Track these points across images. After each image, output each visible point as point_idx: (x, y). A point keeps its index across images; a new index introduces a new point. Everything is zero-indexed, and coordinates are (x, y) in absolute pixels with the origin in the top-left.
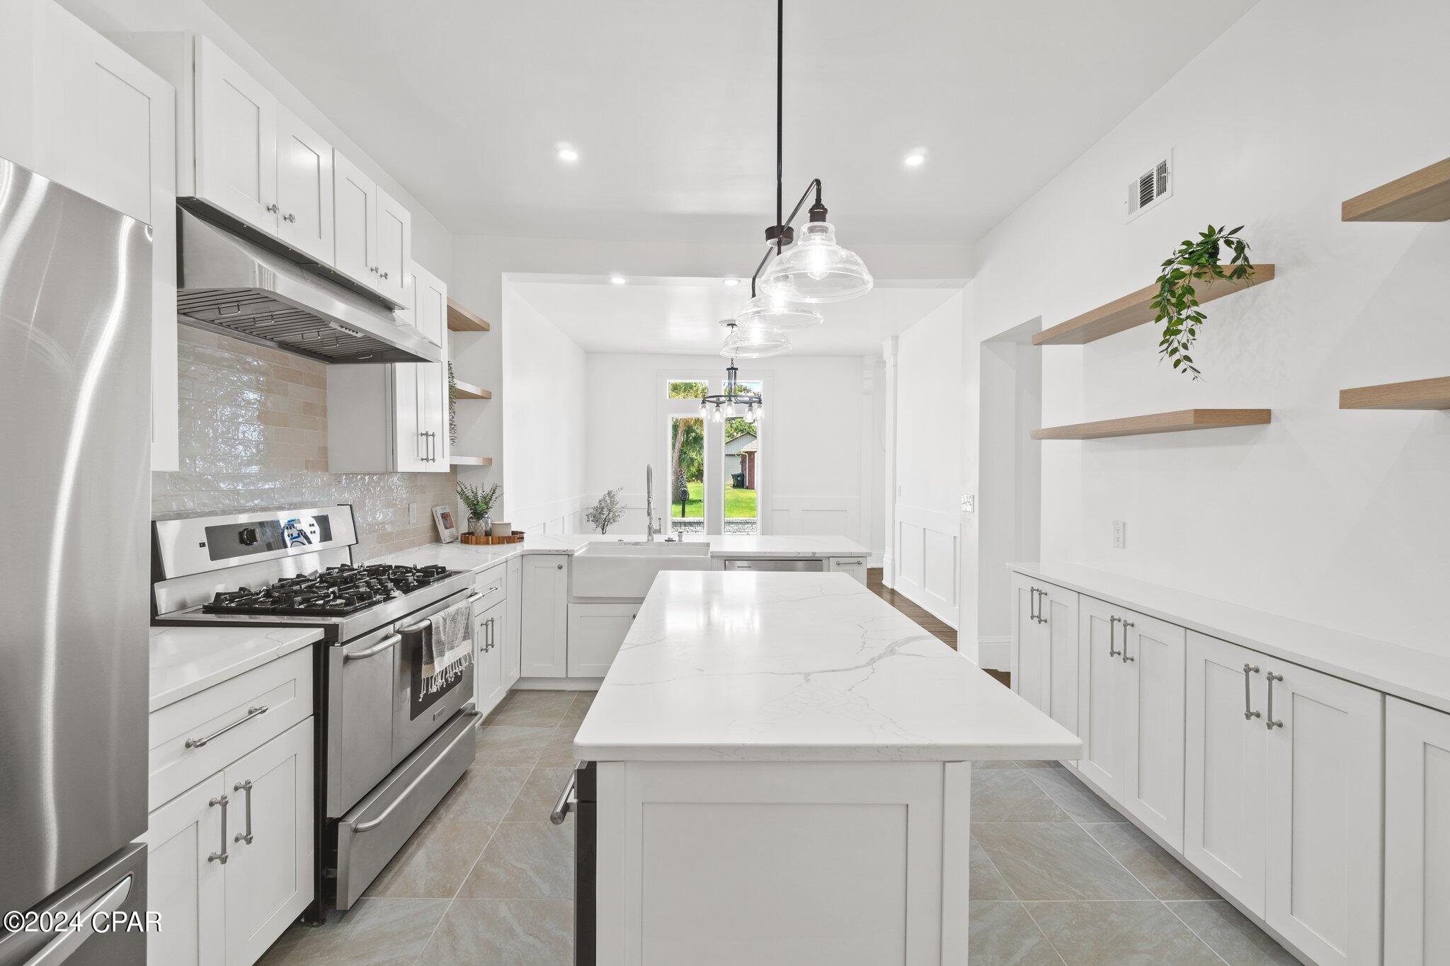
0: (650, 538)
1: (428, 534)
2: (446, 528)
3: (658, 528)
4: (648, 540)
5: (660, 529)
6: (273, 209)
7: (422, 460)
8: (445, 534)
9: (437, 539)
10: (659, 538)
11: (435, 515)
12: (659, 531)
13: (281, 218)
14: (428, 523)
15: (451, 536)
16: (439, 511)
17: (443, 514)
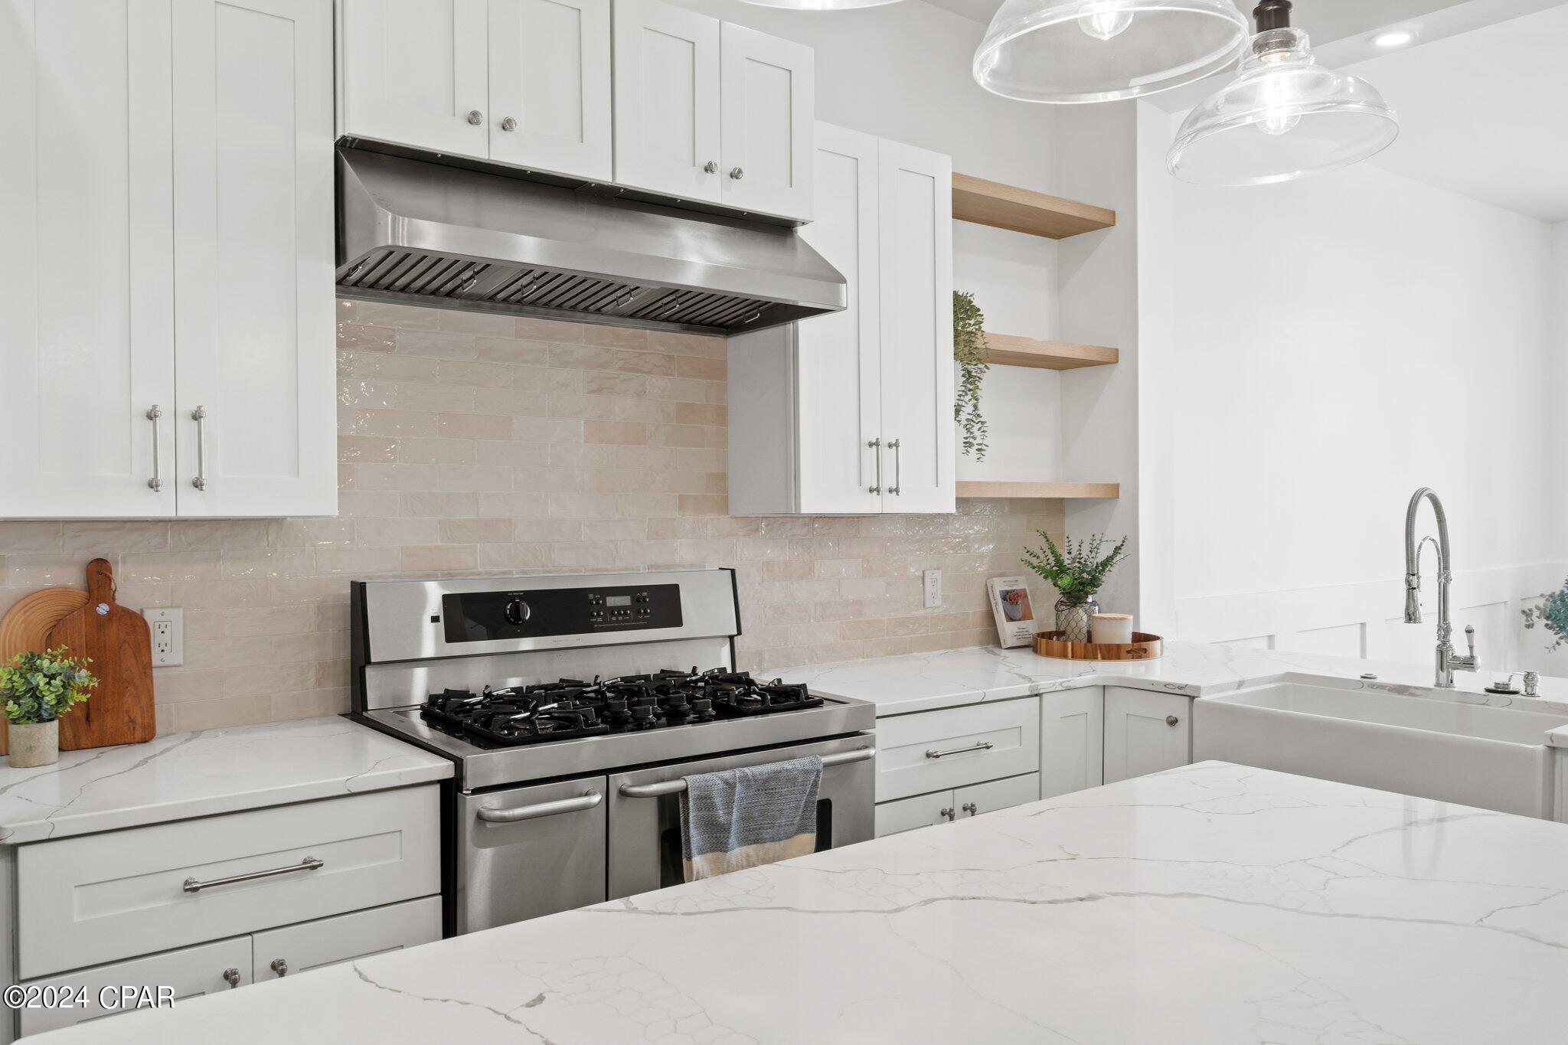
0: (1443, 675)
1: (977, 629)
2: (1010, 619)
3: (1467, 653)
4: (1438, 685)
5: (1472, 657)
6: (473, 119)
7: (871, 490)
8: (1009, 630)
9: (993, 639)
10: (1462, 680)
11: (990, 590)
12: (1469, 664)
13: (496, 129)
14: (977, 608)
15: (1018, 636)
16: (999, 586)
17: (1008, 592)
